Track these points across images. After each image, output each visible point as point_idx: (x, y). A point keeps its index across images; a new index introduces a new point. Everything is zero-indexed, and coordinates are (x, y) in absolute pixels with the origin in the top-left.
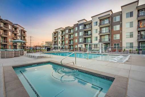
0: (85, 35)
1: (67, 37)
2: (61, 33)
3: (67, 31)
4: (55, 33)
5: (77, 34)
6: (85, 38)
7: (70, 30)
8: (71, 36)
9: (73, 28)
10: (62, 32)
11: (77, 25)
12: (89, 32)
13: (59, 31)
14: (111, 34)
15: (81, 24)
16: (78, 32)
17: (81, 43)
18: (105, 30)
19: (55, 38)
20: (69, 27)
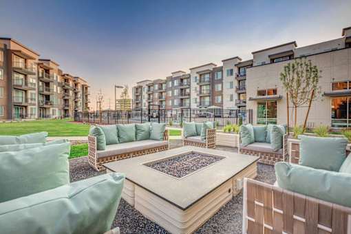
0: (182, 95)
1: (156, 95)
2: (146, 88)
3: (156, 87)
4: (137, 89)
5: (170, 92)
6: (182, 99)
7: (162, 84)
8: (163, 94)
9: (166, 82)
10: (149, 87)
11: (171, 79)
12: (188, 91)
13: (144, 85)
14: (212, 94)
15: (176, 78)
16: (172, 89)
17: (176, 106)
18: (206, 89)
19: (137, 96)
20: (159, 80)
